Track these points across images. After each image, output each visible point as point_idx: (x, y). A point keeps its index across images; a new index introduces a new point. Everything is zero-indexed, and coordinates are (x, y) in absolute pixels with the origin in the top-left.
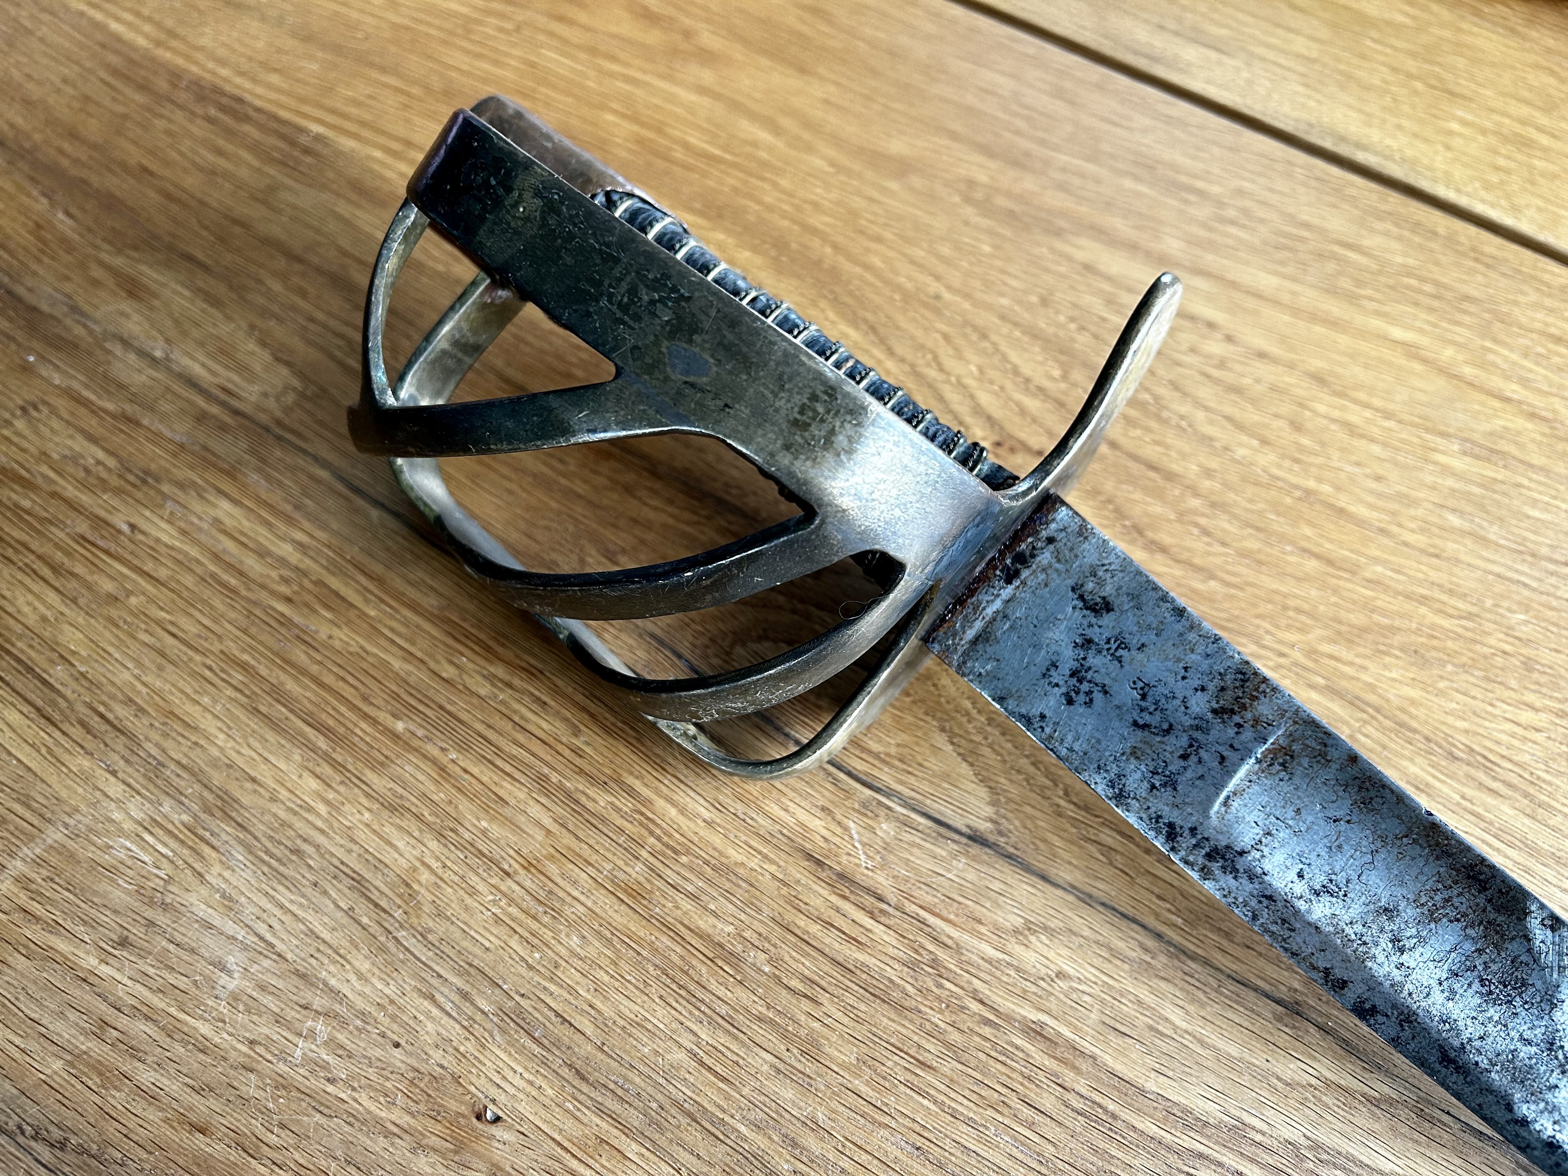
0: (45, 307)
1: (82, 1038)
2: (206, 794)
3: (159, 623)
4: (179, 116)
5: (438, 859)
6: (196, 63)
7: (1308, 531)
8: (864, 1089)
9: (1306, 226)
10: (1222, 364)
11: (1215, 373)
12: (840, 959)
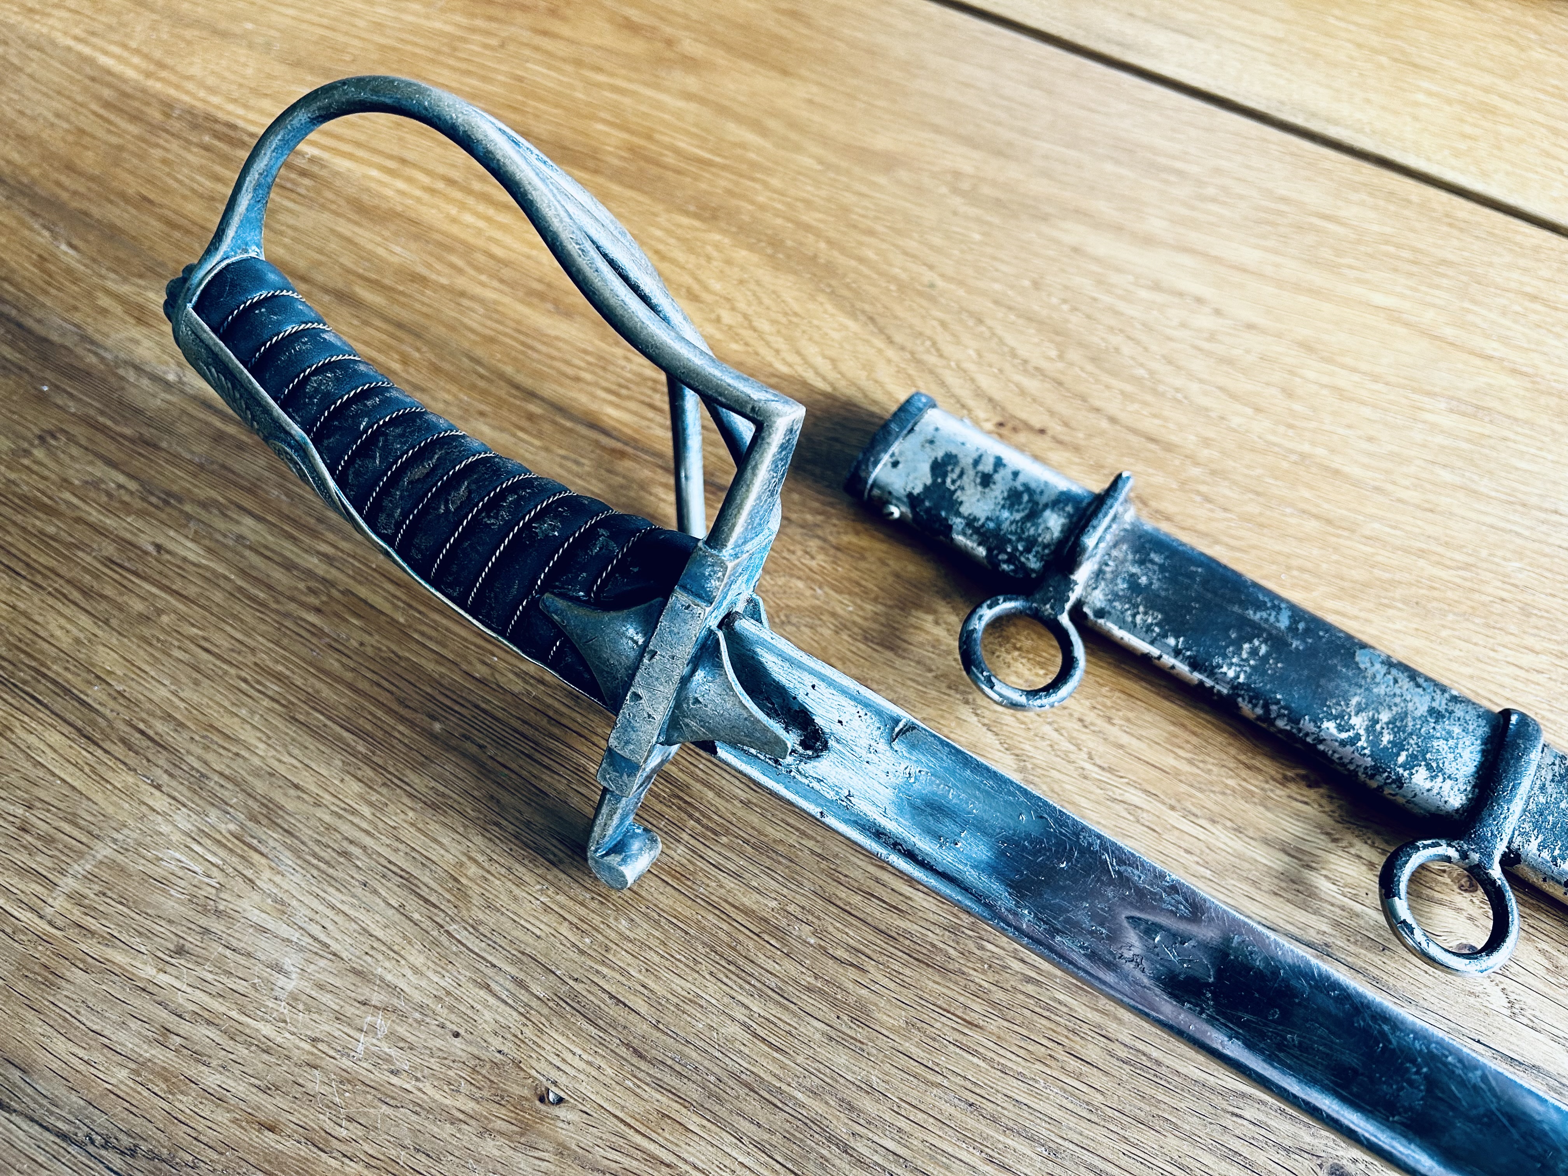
0: (55, 337)
1: (145, 1047)
2: (250, 802)
3: (192, 639)
4: (175, 146)
5: (483, 853)
6: (187, 92)
7: (1306, 493)
8: (915, 1051)
9: (1284, 199)
10: (1212, 337)
11: (1206, 346)
12: (883, 928)
